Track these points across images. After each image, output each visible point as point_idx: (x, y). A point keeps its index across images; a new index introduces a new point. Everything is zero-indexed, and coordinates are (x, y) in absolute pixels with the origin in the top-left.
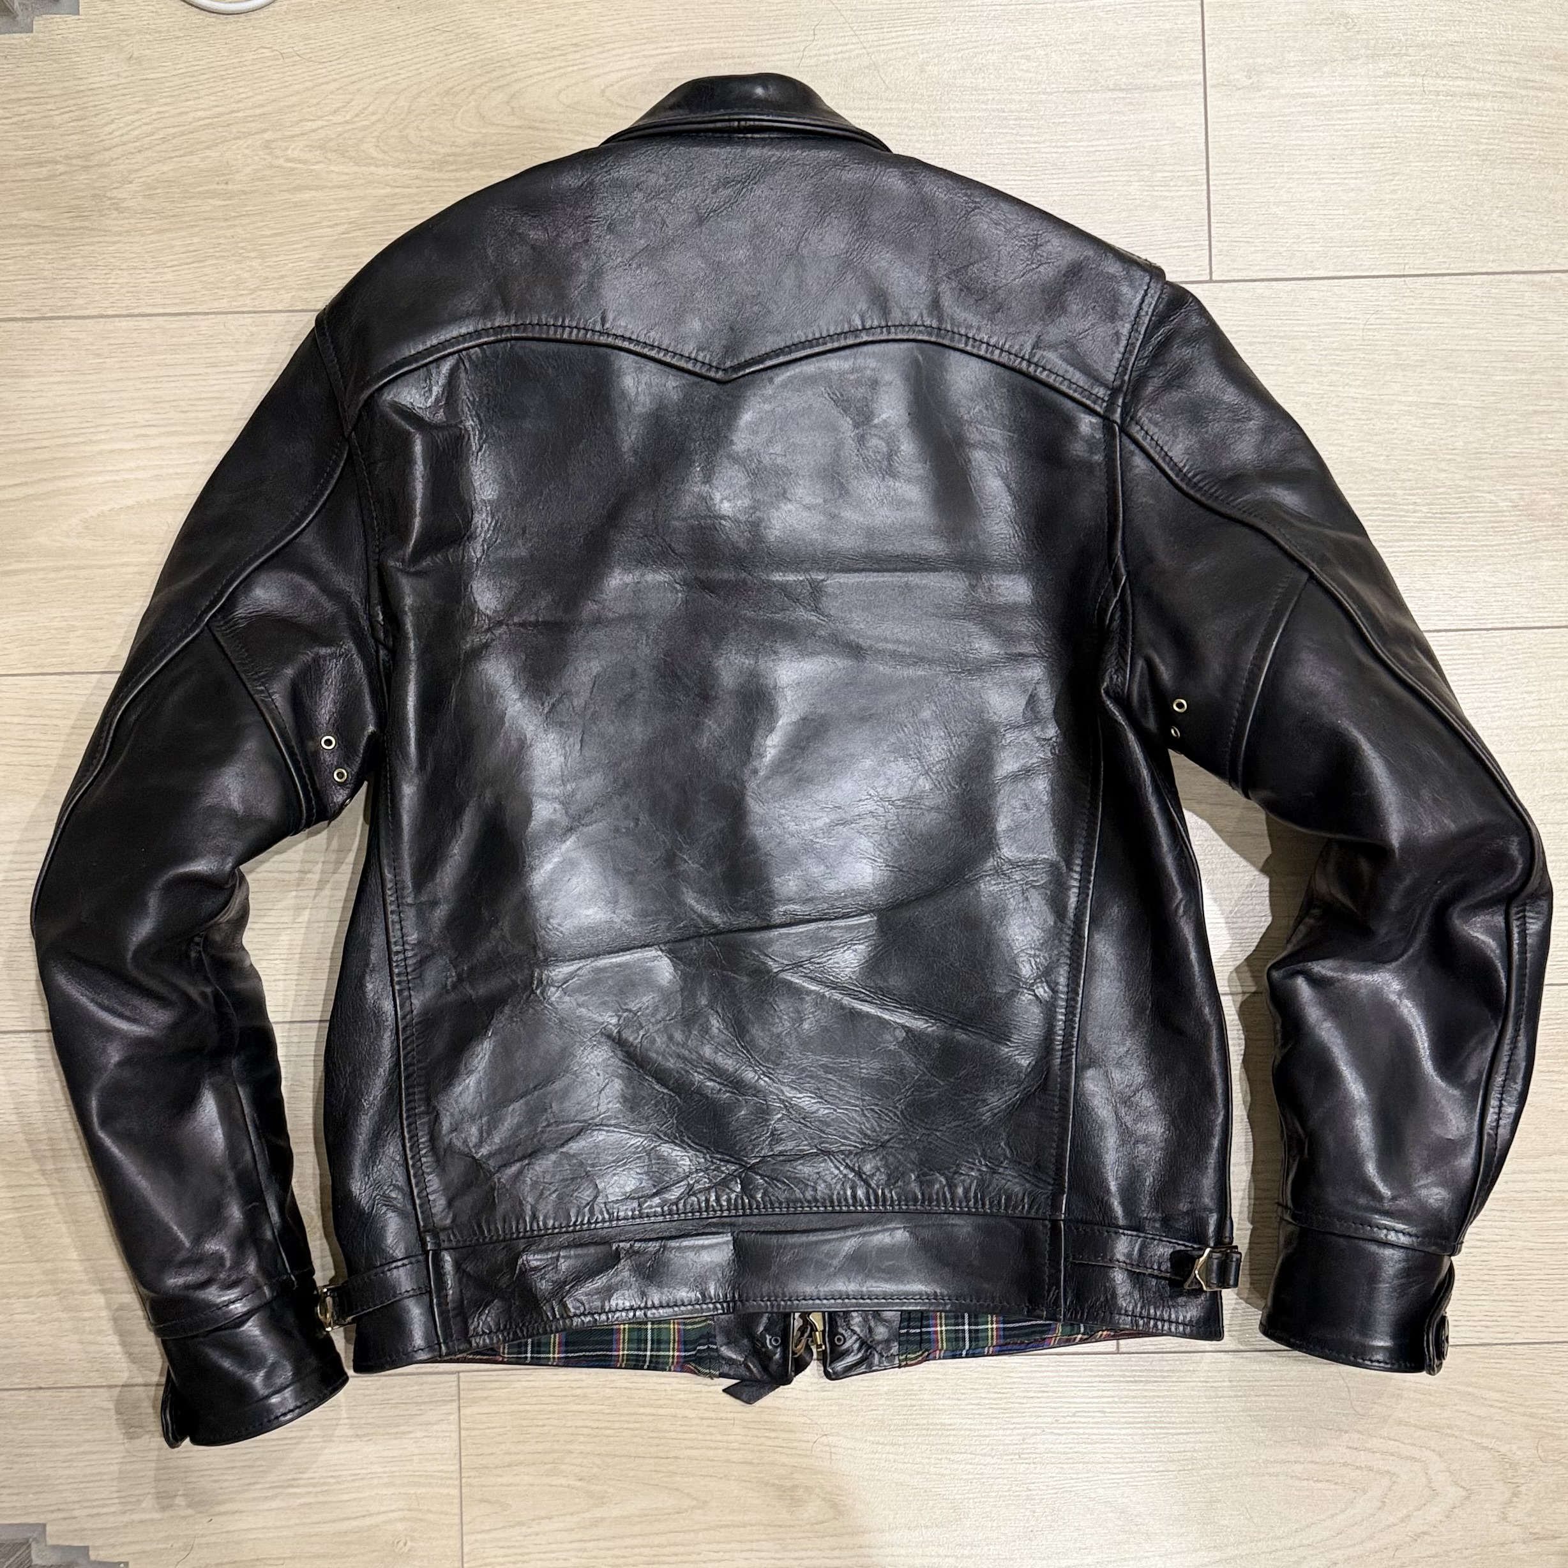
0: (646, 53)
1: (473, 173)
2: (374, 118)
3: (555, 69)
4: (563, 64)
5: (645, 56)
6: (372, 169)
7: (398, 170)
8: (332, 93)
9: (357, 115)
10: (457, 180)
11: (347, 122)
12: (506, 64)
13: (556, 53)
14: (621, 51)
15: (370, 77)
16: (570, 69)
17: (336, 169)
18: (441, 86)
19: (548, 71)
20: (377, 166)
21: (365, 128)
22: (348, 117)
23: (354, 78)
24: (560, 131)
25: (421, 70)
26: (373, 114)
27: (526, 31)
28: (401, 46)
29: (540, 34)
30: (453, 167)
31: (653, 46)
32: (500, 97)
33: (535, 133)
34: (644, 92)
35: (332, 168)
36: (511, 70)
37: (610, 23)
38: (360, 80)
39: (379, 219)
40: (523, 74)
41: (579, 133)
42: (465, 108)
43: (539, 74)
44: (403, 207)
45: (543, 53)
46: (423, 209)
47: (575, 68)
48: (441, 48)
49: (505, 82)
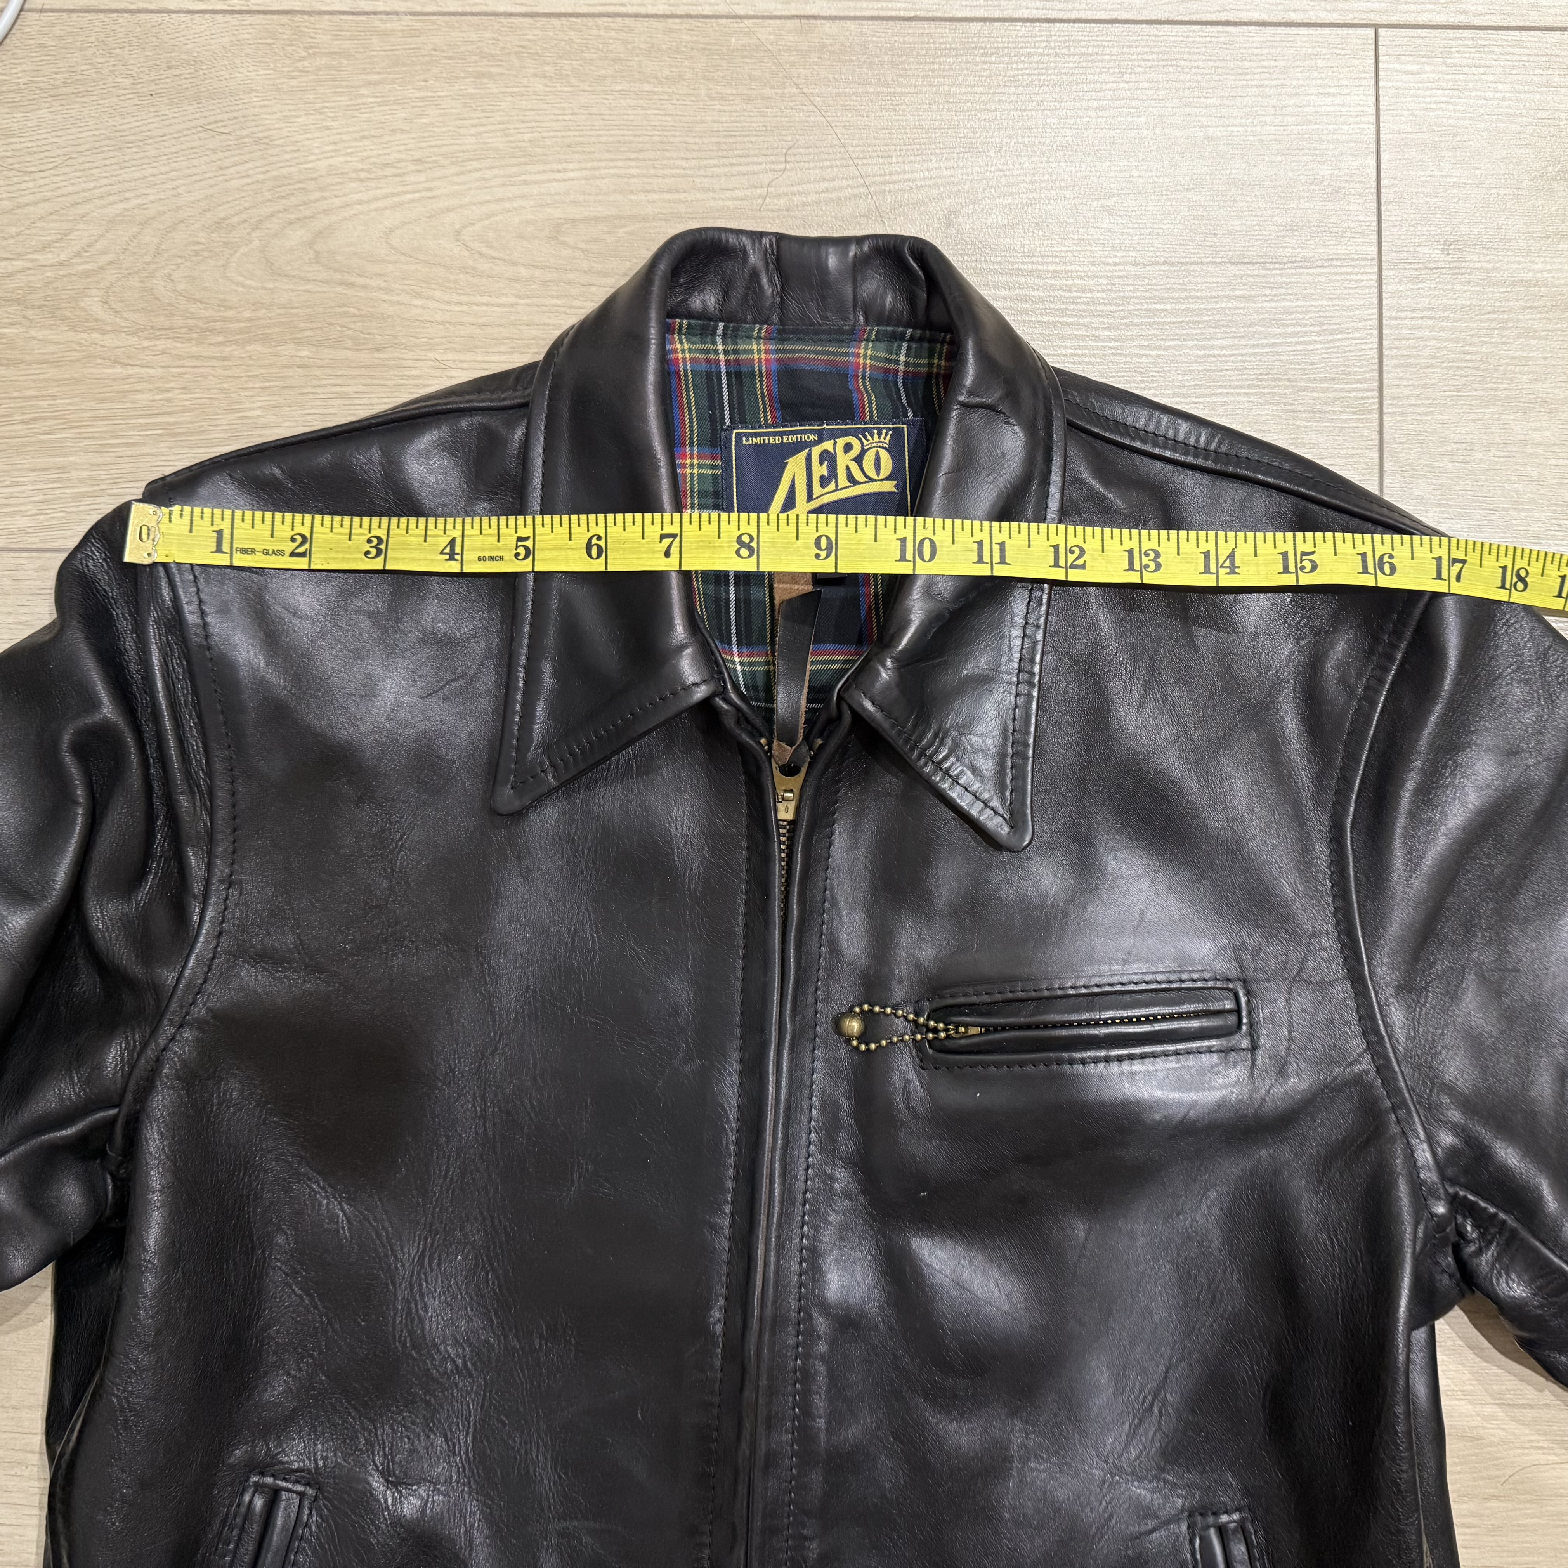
0: (527, 177)
1: (248, 348)
2: (104, 259)
3: (386, 197)
4: (400, 189)
5: (525, 183)
6: (96, 335)
7: (133, 340)
8: (41, 218)
9: (78, 254)
10: (225, 359)
11: (61, 264)
12: (312, 185)
13: (389, 171)
14: (488, 174)
15: (101, 198)
16: (409, 196)
17: (40, 335)
18: (208, 215)
19: (376, 199)
20: (104, 332)
21: (88, 274)
22: (63, 257)
23: (76, 198)
24: (388, 290)
25: (180, 191)
26: (104, 252)
27: (345, 137)
28: (153, 153)
29: (366, 142)
30: (220, 339)
31: (540, 167)
32: (298, 235)
33: (350, 292)
34: (521, 237)
35: (33, 333)
36: (317, 195)
37: (473, 131)
38: (87, 201)
39: (102, 413)
40: (337, 202)
41: (419, 295)
42: (244, 250)
43: (360, 202)
44: (139, 396)
45: (369, 171)
46: (169, 400)
47: (417, 195)
48: (213, 157)
49: (308, 213)
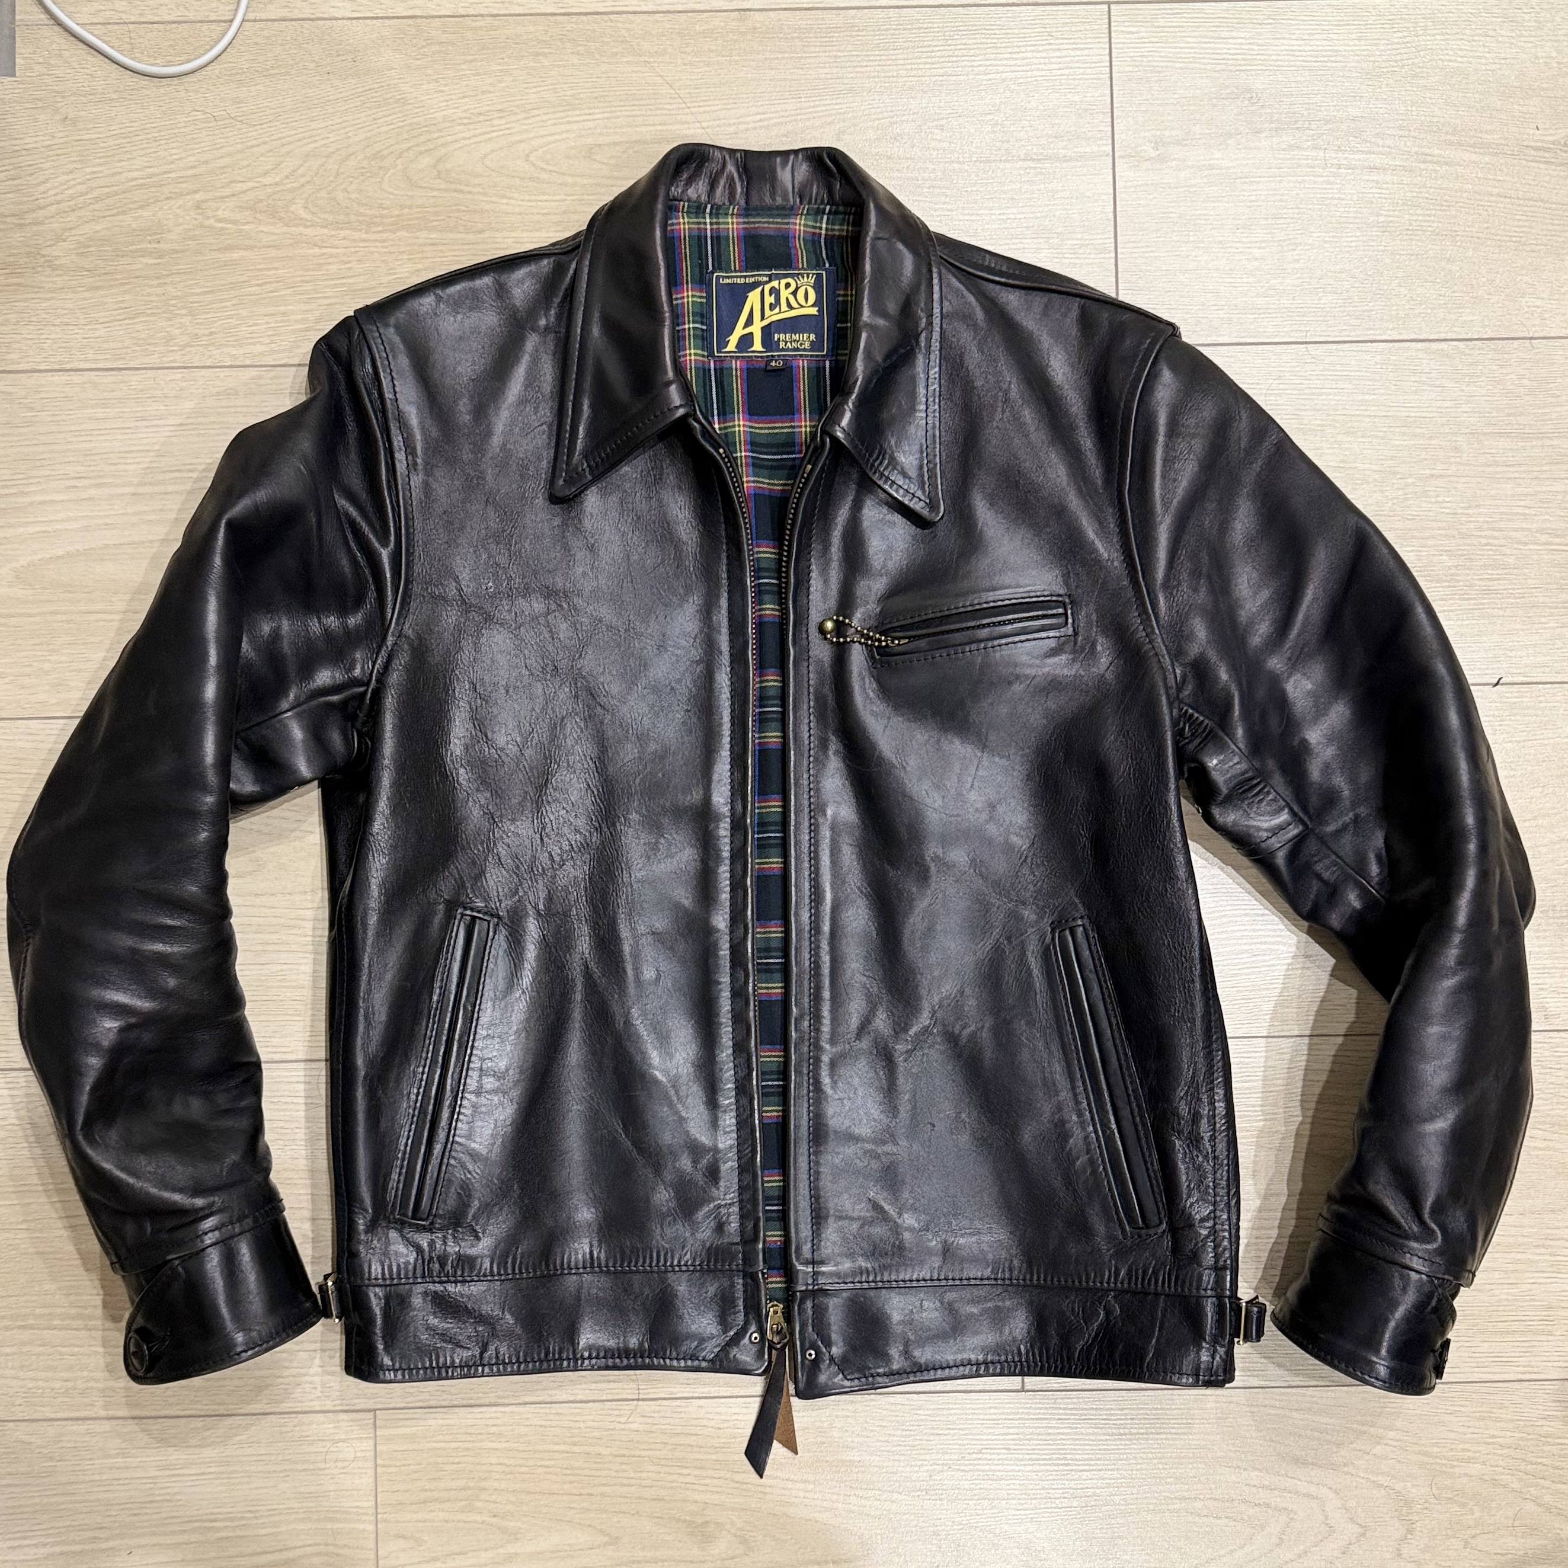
0: (570, 119)
1: (398, 234)
2: (303, 180)
3: (481, 134)
4: (489, 129)
5: (569, 122)
6: (301, 228)
7: (325, 231)
8: (262, 155)
9: (287, 177)
10: (384, 241)
11: (276, 184)
12: (433, 128)
13: (482, 118)
14: (545, 117)
15: (299, 140)
16: (495, 134)
17: (266, 229)
18: (368, 150)
19: (475, 136)
20: (306, 227)
21: (293, 190)
22: (278, 179)
23: (284, 141)
24: (485, 194)
25: (350, 134)
26: (302, 176)
27: (453, 97)
28: (331, 111)
29: (466, 100)
30: (380, 228)
31: (578, 112)
32: (426, 161)
33: (461, 196)
34: (567, 157)
35: (261, 228)
36: (436, 135)
37: (534, 90)
38: (290, 143)
39: (308, 278)
40: (450, 138)
41: (504, 197)
42: (392, 171)
43: (465, 139)
44: (331, 267)
45: (469, 118)
46: (350, 269)
47: (501, 133)
48: (369, 113)
49: (431, 146)
